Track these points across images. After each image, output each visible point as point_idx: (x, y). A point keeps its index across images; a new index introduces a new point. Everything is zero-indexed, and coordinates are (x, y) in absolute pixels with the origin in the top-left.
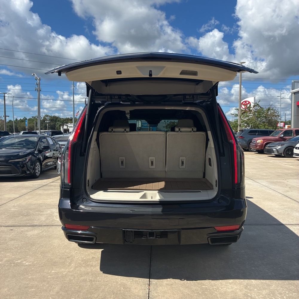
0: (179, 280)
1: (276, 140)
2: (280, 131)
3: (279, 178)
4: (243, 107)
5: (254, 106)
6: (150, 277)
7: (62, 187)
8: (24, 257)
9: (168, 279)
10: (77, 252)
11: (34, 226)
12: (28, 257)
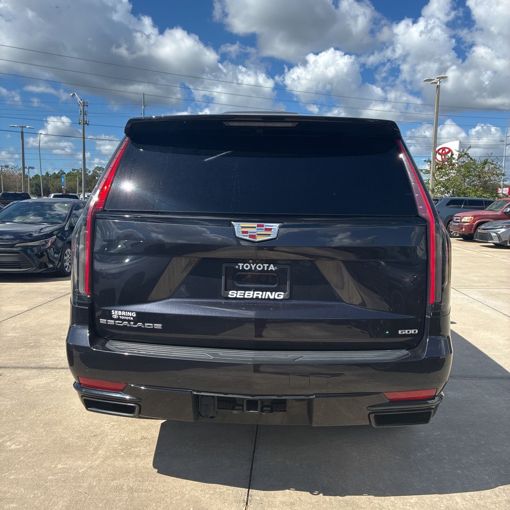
0: (308, 493)
1: (497, 218)
2: (504, 201)
3: (504, 287)
4: (439, 157)
5: (460, 156)
6: (250, 485)
7: (74, 303)
8: (10, 431)
9: (287, 490)
10: (113, 426)
11: (42, 368)
12: (18, 432)
